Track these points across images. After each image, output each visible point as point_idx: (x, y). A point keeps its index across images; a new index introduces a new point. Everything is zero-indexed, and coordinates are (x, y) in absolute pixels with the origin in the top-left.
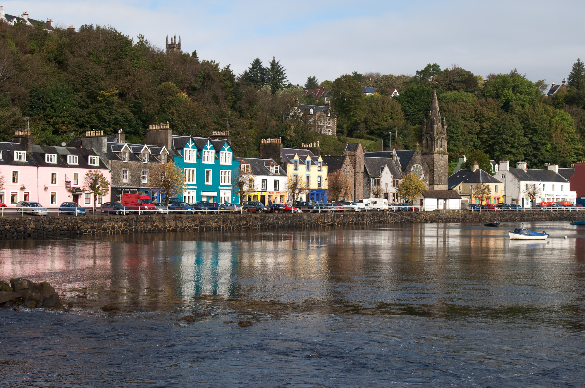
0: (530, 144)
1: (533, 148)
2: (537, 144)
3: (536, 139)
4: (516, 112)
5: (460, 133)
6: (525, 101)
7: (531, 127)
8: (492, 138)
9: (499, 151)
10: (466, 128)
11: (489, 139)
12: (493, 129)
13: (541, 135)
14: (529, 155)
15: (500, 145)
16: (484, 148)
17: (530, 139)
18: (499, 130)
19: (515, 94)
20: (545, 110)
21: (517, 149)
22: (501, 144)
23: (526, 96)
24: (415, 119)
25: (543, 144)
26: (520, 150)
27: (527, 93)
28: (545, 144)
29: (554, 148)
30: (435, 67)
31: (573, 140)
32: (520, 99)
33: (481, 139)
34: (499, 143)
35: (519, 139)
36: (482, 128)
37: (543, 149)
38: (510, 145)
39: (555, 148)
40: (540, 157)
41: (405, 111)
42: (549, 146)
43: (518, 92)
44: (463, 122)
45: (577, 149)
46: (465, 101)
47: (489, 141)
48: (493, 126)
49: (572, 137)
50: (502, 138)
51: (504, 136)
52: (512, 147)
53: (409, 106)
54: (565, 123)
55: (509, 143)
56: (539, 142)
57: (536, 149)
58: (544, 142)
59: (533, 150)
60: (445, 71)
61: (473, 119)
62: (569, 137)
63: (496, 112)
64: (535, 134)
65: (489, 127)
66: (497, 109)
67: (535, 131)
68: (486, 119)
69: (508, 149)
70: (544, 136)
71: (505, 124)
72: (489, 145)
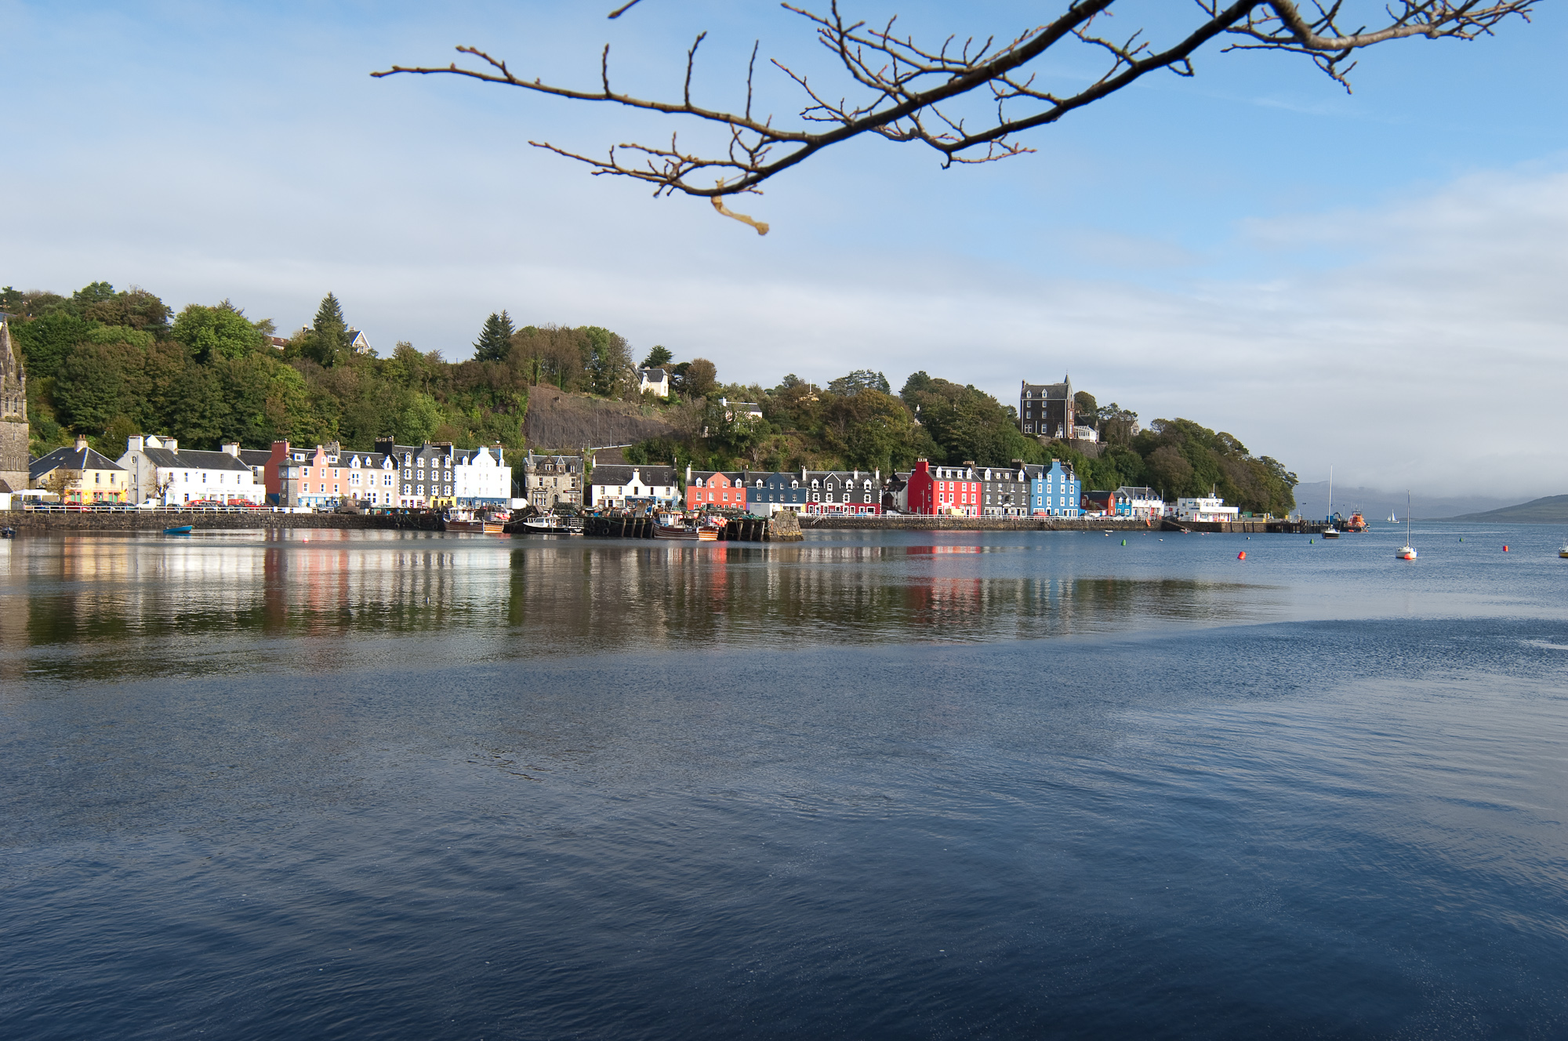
0: (232, 414)
1: (236, 419)
2: (241, 413)
3: (240, 406)
4: (216, 364)
5: (115, 394)
6: (233, 349)
7: (234, 388)
8: (173, 403)
9: (181, 422)
10: (127, 384)
11: (166, 404)
12: (174, 389)
13: (250, 402)
14: (229, 431)
15: (183, 414)
16: (160, 417)
17: (233, 407)
18: (183, 391)
19: (219, 337)
20: (262, 364)
21: (211, 421)
22: (186, 411)
23: (236, 342)
24: (48, 366)
25: (252, 415)
26: (215, 423)
27: (237, 337)
28: (254, 414)
29: (268, 421)
30: (105, 288)
31: (299, 411)
32: (225, 345)
33: (153, 402)
34: (181, 410)
35: (211, 405)
36: (156, 386)
37: (251, 422)
38: (197, 414)
39: (270, 421)
40: (245, 434)
41: (29, 353)
42: (260, 418)
43: (223, 334)
44: (125, 376)
45: (305, 424)
46: (132, 343)
47: (167, 407)
48: (173, 384)
49: (298, 406)
50: (185, 403)
51: (188, 400)
52: (203, 417)
53: (37, 346)
54: (291, 385)
55: (196, 411)
56: (245, 411)
57: (240, 421)
58: (252, 410)
59: (235, 422)
60: (120, 294)
61: (142, 371)
62: (294, 404)
63: (182, 362)
64: (240, 399)
65: (167, 384)
66: (185, 359)
67: (240, 395)
68: (164, 373)
69: (194, 421)
70: (254, 403)
71: (191, 382)
72: (168, 414)
